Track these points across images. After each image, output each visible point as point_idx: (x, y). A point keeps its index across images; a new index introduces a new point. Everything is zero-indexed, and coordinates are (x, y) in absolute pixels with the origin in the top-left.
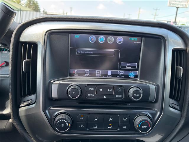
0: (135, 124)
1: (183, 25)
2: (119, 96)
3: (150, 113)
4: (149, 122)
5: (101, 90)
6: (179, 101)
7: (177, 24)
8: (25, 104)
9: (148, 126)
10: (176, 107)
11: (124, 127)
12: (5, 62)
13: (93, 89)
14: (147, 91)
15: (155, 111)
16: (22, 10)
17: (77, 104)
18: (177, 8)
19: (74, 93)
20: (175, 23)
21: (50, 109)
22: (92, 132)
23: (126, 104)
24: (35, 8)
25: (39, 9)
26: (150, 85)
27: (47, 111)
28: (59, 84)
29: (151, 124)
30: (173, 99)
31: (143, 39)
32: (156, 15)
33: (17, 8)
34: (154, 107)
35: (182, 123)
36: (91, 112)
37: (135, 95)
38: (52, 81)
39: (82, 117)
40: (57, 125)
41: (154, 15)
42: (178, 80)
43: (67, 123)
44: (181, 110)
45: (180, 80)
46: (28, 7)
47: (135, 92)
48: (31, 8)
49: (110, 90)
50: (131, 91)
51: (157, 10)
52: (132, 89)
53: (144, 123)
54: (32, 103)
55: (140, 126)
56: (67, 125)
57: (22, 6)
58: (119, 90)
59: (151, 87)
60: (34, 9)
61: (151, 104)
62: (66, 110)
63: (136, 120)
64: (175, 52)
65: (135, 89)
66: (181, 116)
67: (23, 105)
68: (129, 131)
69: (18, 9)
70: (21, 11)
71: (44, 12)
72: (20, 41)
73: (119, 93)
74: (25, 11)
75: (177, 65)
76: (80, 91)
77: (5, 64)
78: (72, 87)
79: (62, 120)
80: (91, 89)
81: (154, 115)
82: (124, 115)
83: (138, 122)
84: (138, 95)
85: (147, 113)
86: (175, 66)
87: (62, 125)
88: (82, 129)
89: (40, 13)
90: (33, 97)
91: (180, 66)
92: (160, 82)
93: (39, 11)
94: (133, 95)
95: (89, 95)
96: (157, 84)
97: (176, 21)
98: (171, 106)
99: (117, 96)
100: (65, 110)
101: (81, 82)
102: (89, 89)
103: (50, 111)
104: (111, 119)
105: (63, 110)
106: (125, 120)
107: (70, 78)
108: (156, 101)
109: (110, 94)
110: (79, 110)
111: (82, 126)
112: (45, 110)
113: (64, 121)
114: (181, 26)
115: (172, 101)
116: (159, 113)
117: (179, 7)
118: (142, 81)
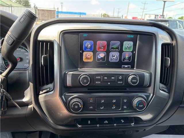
0: (133, 104)
1: (170, 18)
2: (120, 82)
3: (145, 95)
4: (145, 102)
5: (106, 78)
6: (167, 85)
7: (165, 17)
8: (44, 91)
9: (143, 105)
10: (165, 90)
11: (125, 107)
12: (20, 57)
13: (99, 77)
14: (142, 77)
15: (148, 93)
16: (13, 7)
17: (86, 90)
18: (165, 2)
19: (85, 81)
20: (163, 17)
21: (65, 94)
22: (100, 112)
23: (126, 89)
24: (26, 4)
25: (29, 4)
26: (144, 73)
27: (63, 97)
28: (73, 74)
29: (146, 104)
30: (162, 83)
31: (138, 36)
32: (144, 9)
33: (7, 5)
34: (148, 90)
35: (170, 102)
36: (98, 96)
37: (133, 81)
38: (66, 72)
39: (91, 100)
40: (72, 107)
41: (142, 9)
42: (166, 68)
43: (80, 105)
44: (169, 93)
45: (168, 68)
46: (18, 3)
47: (133, 79)
48: (21, 4)
49: (113, 78)
50: (130, 78)
51: (145, 3)
52: (130, 76)
53: (140, 103)
54: (50, 91)
55: (137, 105)
56: (80, 107)
57: (13, 2)
58: (120, 78)
59: (145, 75)
60: (24, 4)
61: (146, 88)
62: (79, 95)
63: (134, 101)
64: (164, 46)
65: (133, 76)
66: (169, 97)
67: (42, 93)
68: (128, 110)
69: (9, 5)
70: (11, 7)
71: (35, 7)
72: (38, 40)
73: (120, 80)
74: (16, 7)
75: (166, 56)
76: (89, 80)
77: (20, 60)
78: (83, 77)
79: (76, 103)
80: (98, 77)
81: (148, 97)
82: (124, 97)
83: (136, 102)
84: (135, 81)
85: (143, 95)
86: (164, 57)
87: (76, 107)
88: (91, 110)
89: (31, 8)
90: (51, 86)
91: (168, 57)
92: (152, 70)
93: (29, 7)
94: (131, 81)
95: (96, 82)
96: (150, 72)
97: (164, 15)
98: (161, 89)
99: (119, 82)
100: (77, 95)
101: (90, 72)
102: (96, 77)
103: (66, 96)
104: (114, 101)
105: (76, 95)
106: (125, 101)
107: (81, 69)
108: (150, 86)
109: (114, 81)
110: (89, 94)
111: (91, 107)
112: (62, 96)
113: (78, 103)
114: (168, 19)
115: (162, 85)
116: (152, 95)
117: (166, 1)
118: (138, 70)
